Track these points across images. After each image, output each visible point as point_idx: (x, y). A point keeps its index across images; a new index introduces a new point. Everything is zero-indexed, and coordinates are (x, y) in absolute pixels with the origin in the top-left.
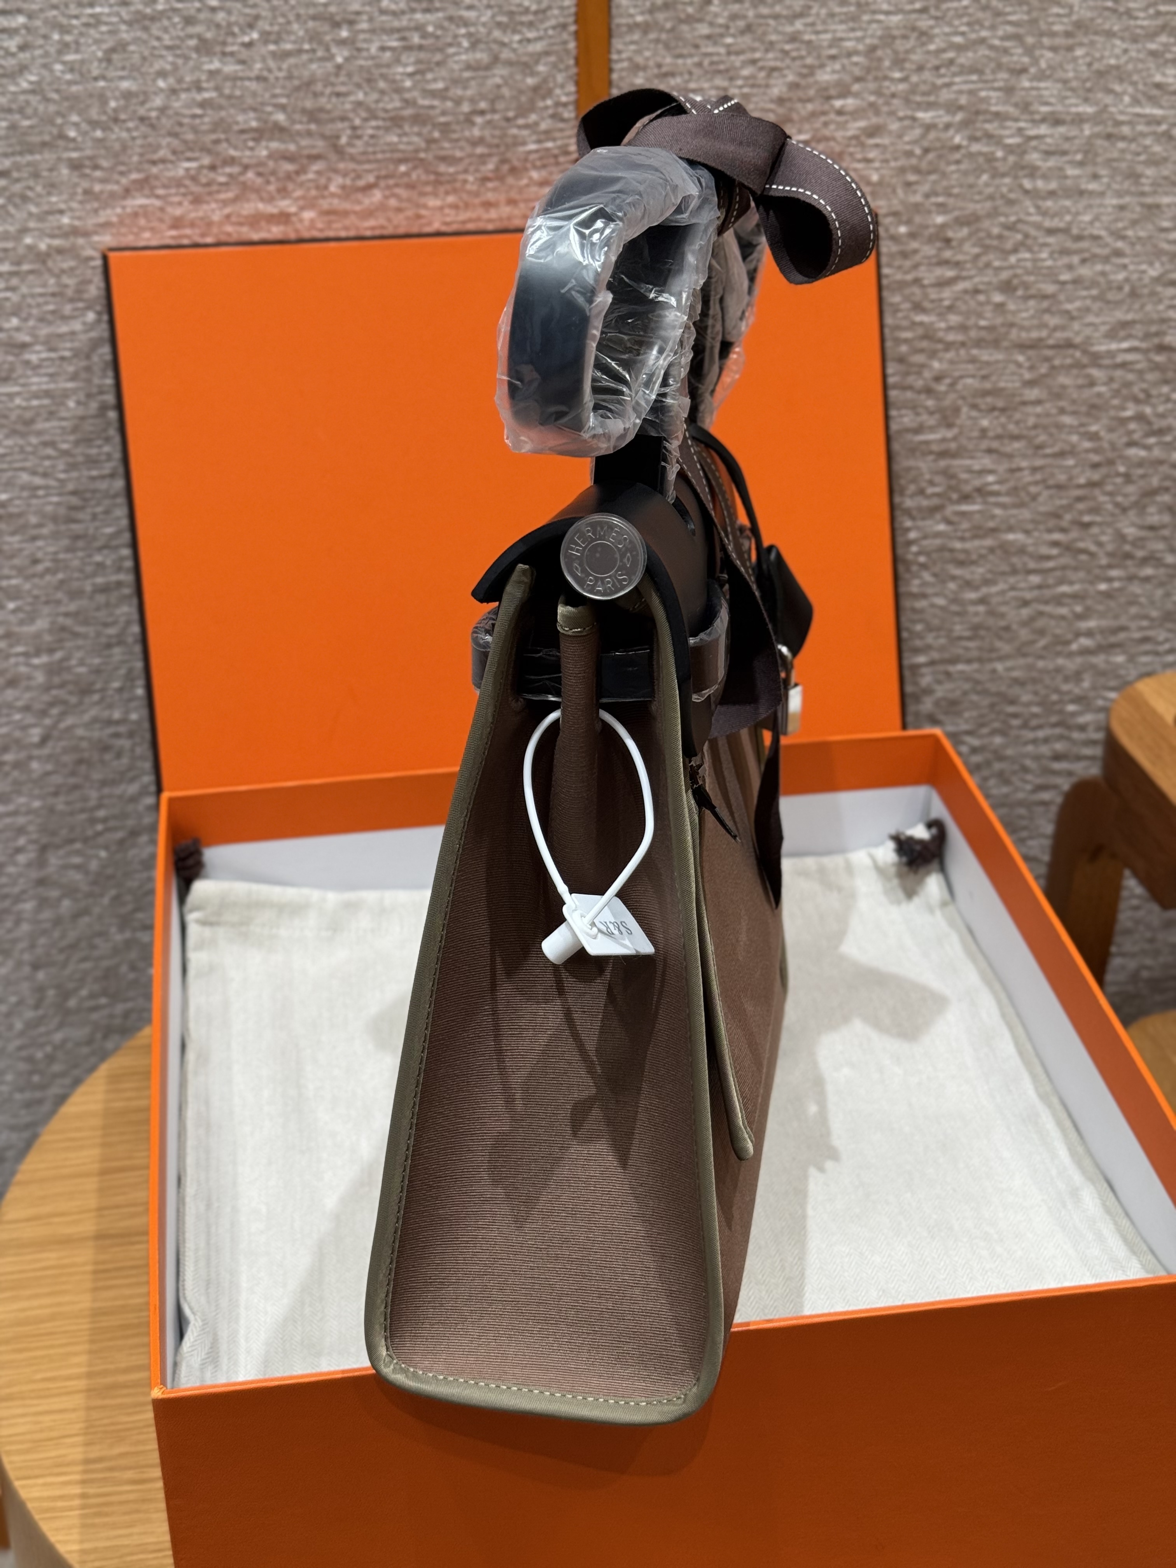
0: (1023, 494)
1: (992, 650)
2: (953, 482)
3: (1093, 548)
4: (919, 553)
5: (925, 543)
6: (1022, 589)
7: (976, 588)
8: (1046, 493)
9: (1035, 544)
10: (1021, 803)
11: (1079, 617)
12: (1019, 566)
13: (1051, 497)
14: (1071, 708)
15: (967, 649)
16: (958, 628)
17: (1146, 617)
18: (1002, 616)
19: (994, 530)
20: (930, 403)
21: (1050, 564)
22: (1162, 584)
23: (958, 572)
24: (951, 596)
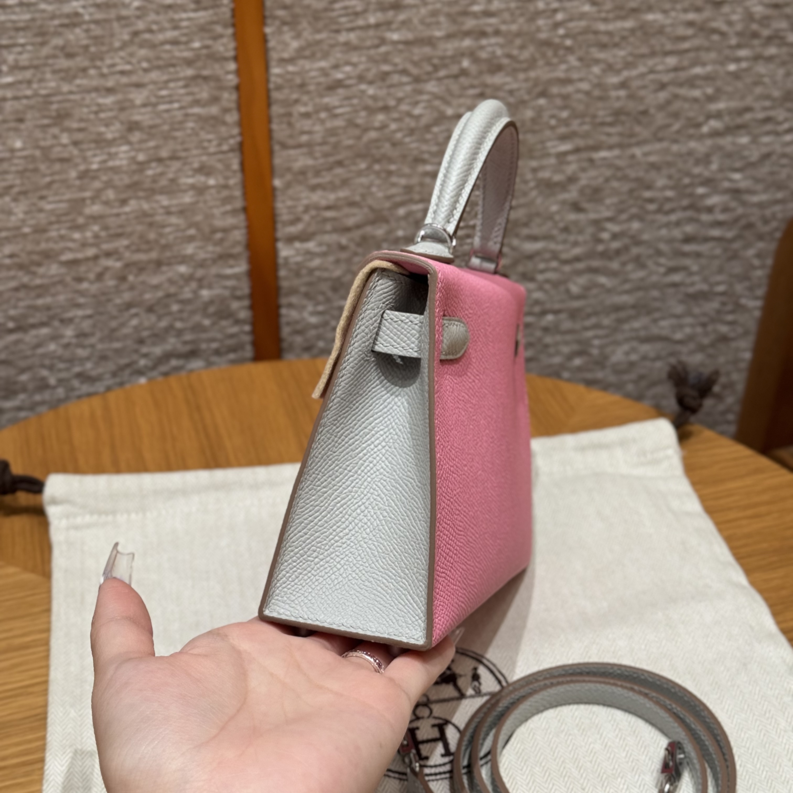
1: (632, 135)
3: (724, 27)
4: (566, 36)
5: (572, 25)
6: (659, 72)
7: (618, 72)
9: (672, 25)
10: (655, 286)
11: (711, 99)
12: (658, 48)
14: (701, 190)
15: (609, 135)
16: (601, 113)
17: (768, 97)
18: (642, 99)
19: (635, 11)
21: (686, 45)
22: (784, 64)
23: (601, 55)
24: (595, 81)
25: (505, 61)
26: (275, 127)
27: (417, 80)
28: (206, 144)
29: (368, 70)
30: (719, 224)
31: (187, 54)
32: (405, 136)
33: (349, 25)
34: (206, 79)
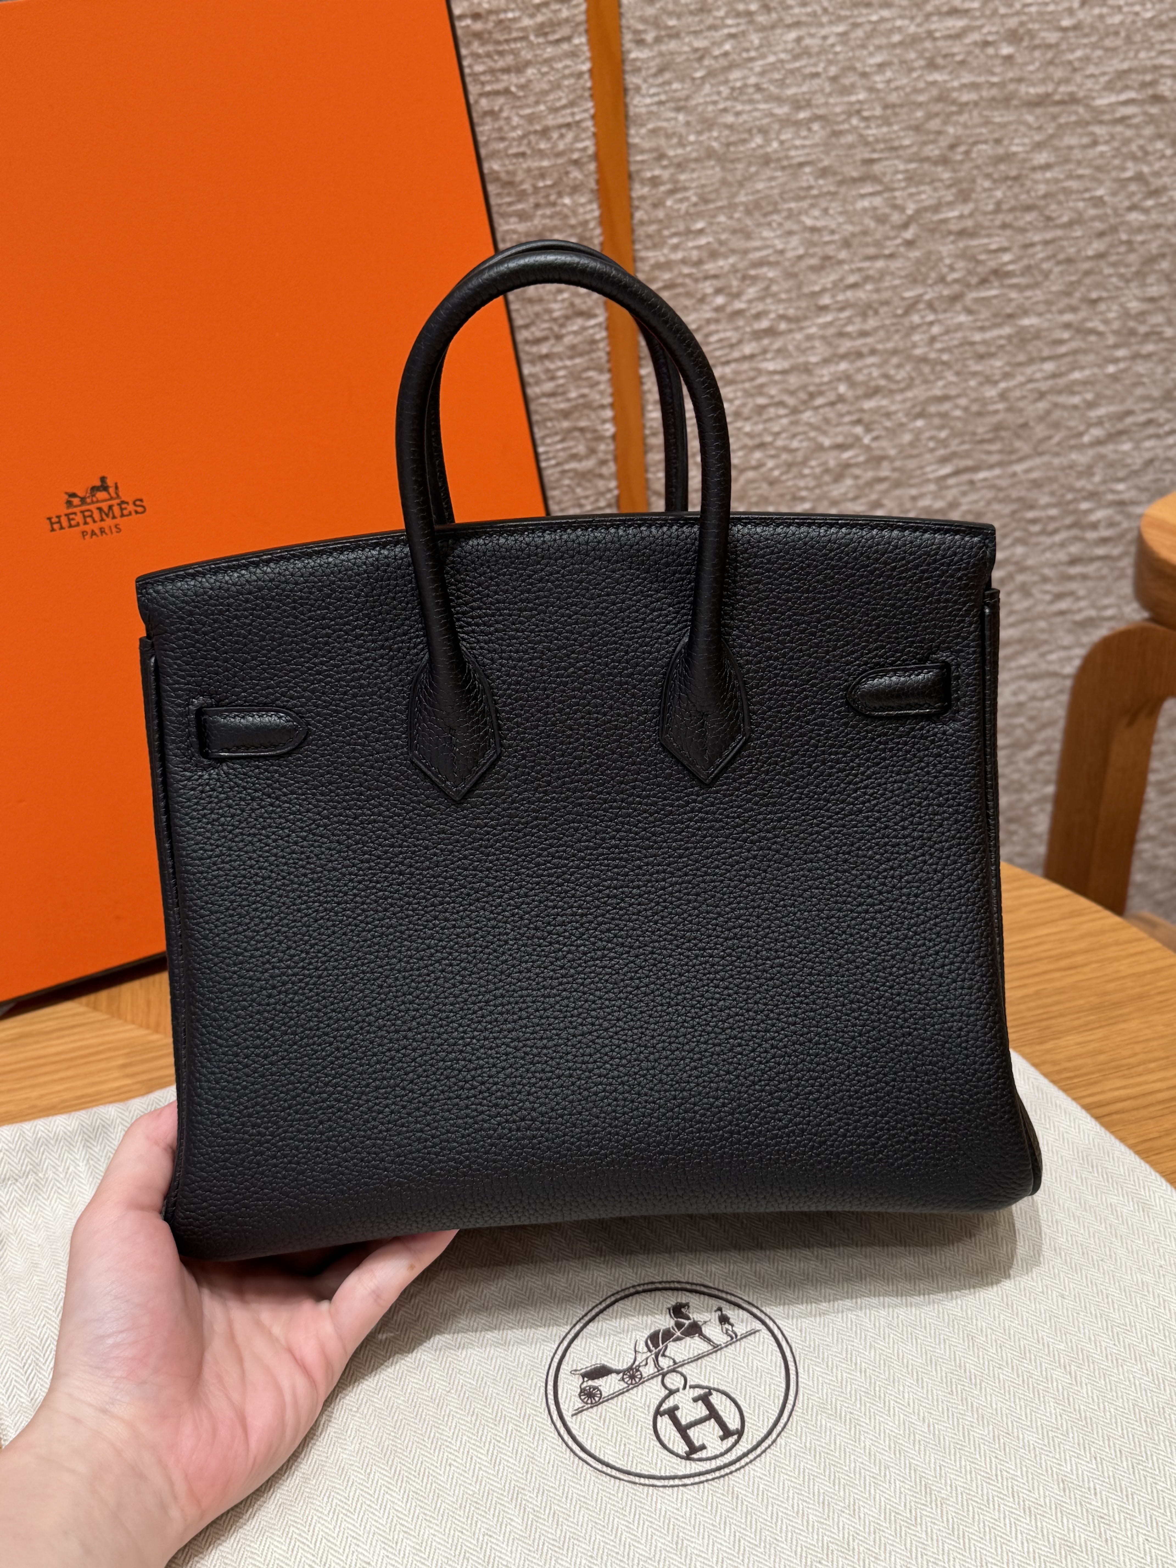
0: (1036, 272)
1: (1012, 452)
2: (971, 266)
3: (1101, 328)
4: (942, 350)
5: (948, 337)
6: (1037, 381)
7: (996, 384)
8: (1057, 270)
9: (1048, 329)
10: (1041, 616)
11: (1091, 405)
12: (1035, 354)
13: (1062, 273)
14: (1084, 506)
15: (989, 453)
16: (980, 430)
17: (1148, 398)
18: (1021, 411)
19: (1010, 316)
20: (946, 175)
21: (1063, 349)
22: (1162, 360)
23: (978, 368)
24: (973, 395)
25: (882, 382)
26: (650, 476)
27: (795, 411)
28: (583, 501)
29: (744, 405)
30: (1104, 541)
31: (563, 406)
32: (782, 474)
33: (723, 359)
34: (582, 430)
